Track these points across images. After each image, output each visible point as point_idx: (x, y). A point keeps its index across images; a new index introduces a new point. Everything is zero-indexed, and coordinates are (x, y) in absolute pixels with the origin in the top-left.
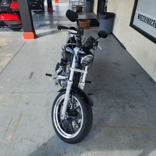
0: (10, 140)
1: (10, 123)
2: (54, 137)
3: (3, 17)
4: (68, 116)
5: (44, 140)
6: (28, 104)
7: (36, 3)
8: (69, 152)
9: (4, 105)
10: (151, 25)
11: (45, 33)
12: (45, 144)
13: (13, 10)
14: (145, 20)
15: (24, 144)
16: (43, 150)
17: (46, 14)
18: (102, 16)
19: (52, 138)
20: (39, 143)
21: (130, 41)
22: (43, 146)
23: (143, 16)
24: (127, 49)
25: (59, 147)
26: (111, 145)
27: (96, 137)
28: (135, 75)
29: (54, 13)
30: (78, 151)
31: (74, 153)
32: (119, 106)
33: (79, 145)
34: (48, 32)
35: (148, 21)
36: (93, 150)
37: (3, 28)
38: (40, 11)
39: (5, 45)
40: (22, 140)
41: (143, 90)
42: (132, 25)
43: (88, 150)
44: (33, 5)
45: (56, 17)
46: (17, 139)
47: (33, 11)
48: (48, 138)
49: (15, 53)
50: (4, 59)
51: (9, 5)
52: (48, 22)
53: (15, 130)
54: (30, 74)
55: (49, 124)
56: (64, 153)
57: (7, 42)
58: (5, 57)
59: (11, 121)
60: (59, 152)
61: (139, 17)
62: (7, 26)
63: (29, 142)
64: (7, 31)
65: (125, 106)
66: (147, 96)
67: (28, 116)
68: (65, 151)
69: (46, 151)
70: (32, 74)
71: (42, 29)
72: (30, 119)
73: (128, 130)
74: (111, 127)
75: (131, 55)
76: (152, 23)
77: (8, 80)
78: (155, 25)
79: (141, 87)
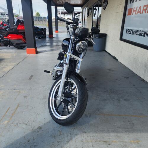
0: (6, 124)
1: (7, 111)
2: (50, 122)
3: (10, 37)
4: (64, 98)
5: (40, 124)
6: (26, 97)
7: (39, 30)
8: (64, 134)
9: (3, 98)
10: (138, 35)
11: (46, 50)
12: (40, 128)
13: (19, 31)
14: (132, 32)
15: (20, 127)
16: (39, 132)
17: (47, 39)
18: (95, 36)
19: (48, 122)
20: (35, 127)
21: (121, 52)
22: (39, 129)
23: (130, 30)
24: (119, 60)
25: (54, 130)
26: (107, 129)
27: (92, 122)
28: (128, 78)
29: (54, 38)
30: (73, 133)
32: (113, 99)
33: (74, 129)
34: (49, 50)
35: (135, 32)
36: (89, 133)
37: (9, 46)
38: (42, 37)
39: (9, 57)
40: (17, 124)
41: (136, 88)
42: (121, 39)
43: (84, 133)
44: (37, 32)
45: (55, 41)
46: (13, 124)
47: (36, 37)
48: (44, 123)
49: (17, 63)
50: (7, 67)
51: (16, 27)
52: (48, 44)
53: (12, 117)
54: (30, 76)
55: (45, 112)
56: (59, 135)
57: (12, 56)
58: (8, 65)
59: (8, 110)
60: (54, 134)
61: (127, 31)
62: (13, 44)
63: (24, 126)
64: (12, 49)
65: (119, 99)
66: (140, 92)
68: (60, 133)
69: (41, 133)
70: (32, 76)
71: (43, 48)
73: (123, 118)
74: (107, 115)
75: (123, 65)
76: (139, 33)
77: (9, 81)
78: (141, 34)
79: (134, 86)
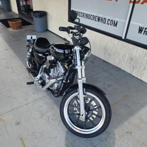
6: (19, 123)
8: (97, 145)
14: (83, 16)
18: (35, 15)
23: (80, 12)
26: (119, 120)
30: (103, 139)
31: (101, 142)
35: (87, 16)
41: (106, 71)
67: (32, 136)
68: (94, 146)
72: (36, 138)
73: (120, 104)
76: (92, 18)
78: (95, 19)
79: (103, 69)
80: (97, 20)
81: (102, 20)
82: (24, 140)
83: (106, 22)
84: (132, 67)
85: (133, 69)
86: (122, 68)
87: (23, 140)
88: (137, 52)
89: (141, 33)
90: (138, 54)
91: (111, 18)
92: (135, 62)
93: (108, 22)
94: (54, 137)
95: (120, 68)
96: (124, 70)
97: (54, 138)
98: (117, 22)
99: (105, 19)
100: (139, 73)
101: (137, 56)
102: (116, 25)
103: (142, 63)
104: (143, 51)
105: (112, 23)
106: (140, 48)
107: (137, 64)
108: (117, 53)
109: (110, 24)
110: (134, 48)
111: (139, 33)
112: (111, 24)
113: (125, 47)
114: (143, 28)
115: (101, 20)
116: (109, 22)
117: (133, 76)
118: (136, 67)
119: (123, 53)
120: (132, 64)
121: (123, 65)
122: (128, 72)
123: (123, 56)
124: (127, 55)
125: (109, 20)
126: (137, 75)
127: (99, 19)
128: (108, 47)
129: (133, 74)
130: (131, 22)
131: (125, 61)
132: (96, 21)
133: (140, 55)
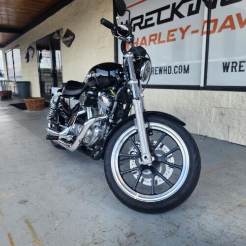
1: (12, 244)
5: (122, 230)
12: (131, 235)
31: (189, 220)
56: (176, 228)
59: (11, 239)
67: (48, 217)
68: (175, 225)
72: (57, 219)
80: (158, 72)
81: (166, 70)
82: (33, 222)
83: (173, 71)
84: (226, 128)
85: (229, 131)
86: (210, 135)
87: (31, 222)
88: (228, 99)
89: (227, 71)
90: (230, 102)
91: (178, 64)
92: (229, 117)
93: (175, 70)
94: (92, 217)
95: (205, 135)
96: (214, 137)
97: (94, 218)
98: (188, 66)
99: (170, 68)
100: (240, 135)
101: (230, 107)
102: (187, 70)
103: (241, 116)
104: (238, 95)
105: (182, 69)
106: (231, 93)
107: (233, 119)
108: (196, 112)
109: (178, 73)
110: (222, 95)
111: (224, 71)
112: (180, 71)
113: (207, 98)
114: (229, 63)
115: (164, 70)
116: (177, 70)
117: (232, 143)
118: (233, 127)
119: (206, 109)
120: (224, 123)
121: (210, 129)
122: (222, 138)
123: (206, 114)
124: (214, 109)
125: (176, 68)
126: (238, 139)
127: (160, 71)
128: (181, 106)
129: (230, 141)
130: (209, 61)
131: (213, 121)
132: (157, 74)
133: (234, 104)
